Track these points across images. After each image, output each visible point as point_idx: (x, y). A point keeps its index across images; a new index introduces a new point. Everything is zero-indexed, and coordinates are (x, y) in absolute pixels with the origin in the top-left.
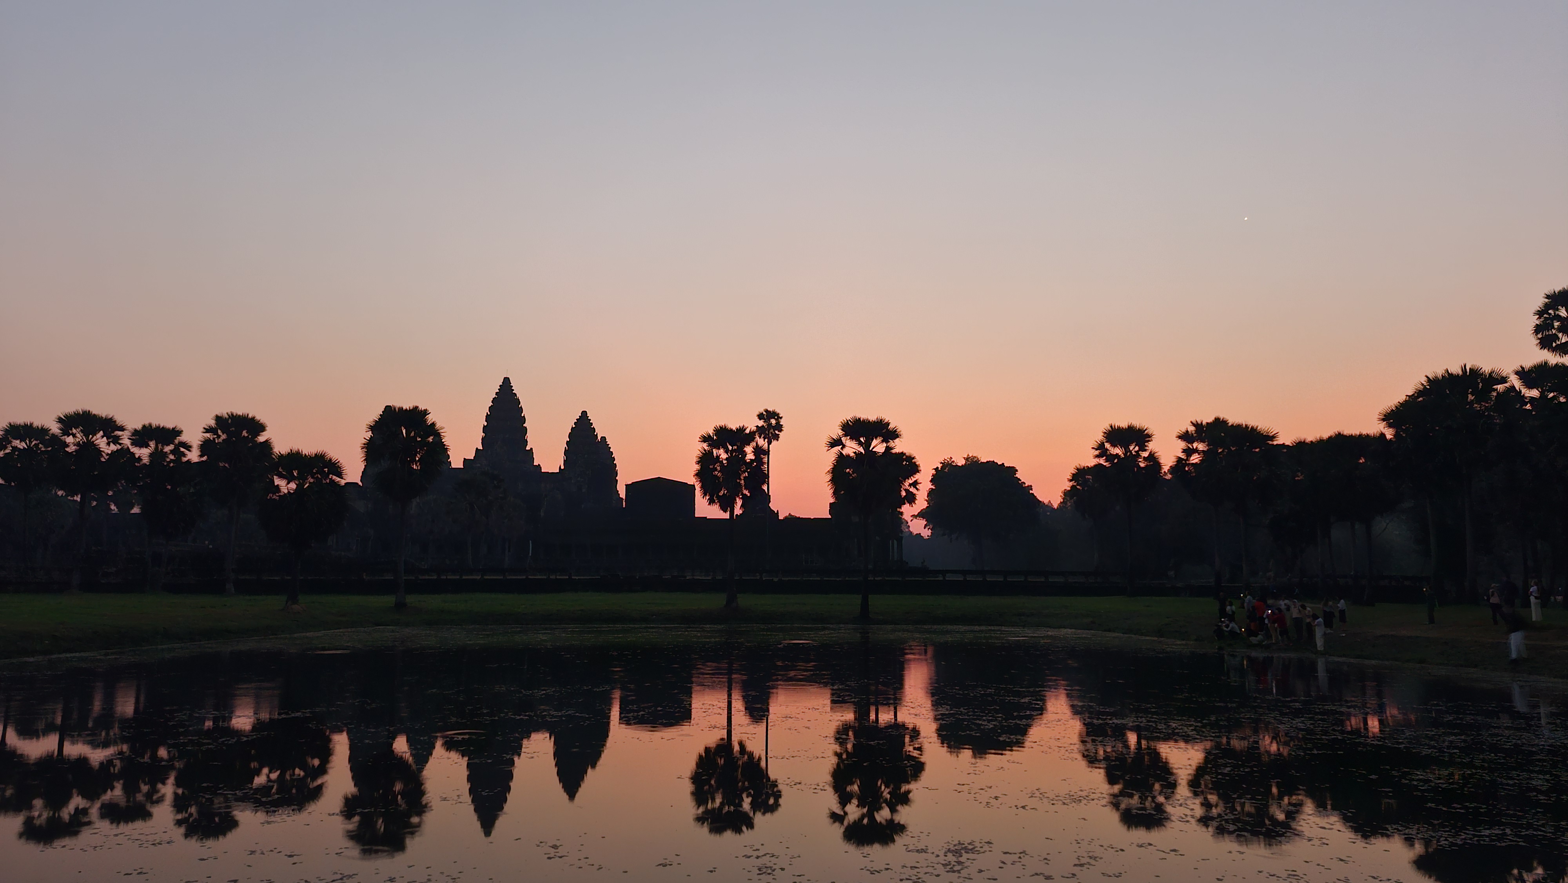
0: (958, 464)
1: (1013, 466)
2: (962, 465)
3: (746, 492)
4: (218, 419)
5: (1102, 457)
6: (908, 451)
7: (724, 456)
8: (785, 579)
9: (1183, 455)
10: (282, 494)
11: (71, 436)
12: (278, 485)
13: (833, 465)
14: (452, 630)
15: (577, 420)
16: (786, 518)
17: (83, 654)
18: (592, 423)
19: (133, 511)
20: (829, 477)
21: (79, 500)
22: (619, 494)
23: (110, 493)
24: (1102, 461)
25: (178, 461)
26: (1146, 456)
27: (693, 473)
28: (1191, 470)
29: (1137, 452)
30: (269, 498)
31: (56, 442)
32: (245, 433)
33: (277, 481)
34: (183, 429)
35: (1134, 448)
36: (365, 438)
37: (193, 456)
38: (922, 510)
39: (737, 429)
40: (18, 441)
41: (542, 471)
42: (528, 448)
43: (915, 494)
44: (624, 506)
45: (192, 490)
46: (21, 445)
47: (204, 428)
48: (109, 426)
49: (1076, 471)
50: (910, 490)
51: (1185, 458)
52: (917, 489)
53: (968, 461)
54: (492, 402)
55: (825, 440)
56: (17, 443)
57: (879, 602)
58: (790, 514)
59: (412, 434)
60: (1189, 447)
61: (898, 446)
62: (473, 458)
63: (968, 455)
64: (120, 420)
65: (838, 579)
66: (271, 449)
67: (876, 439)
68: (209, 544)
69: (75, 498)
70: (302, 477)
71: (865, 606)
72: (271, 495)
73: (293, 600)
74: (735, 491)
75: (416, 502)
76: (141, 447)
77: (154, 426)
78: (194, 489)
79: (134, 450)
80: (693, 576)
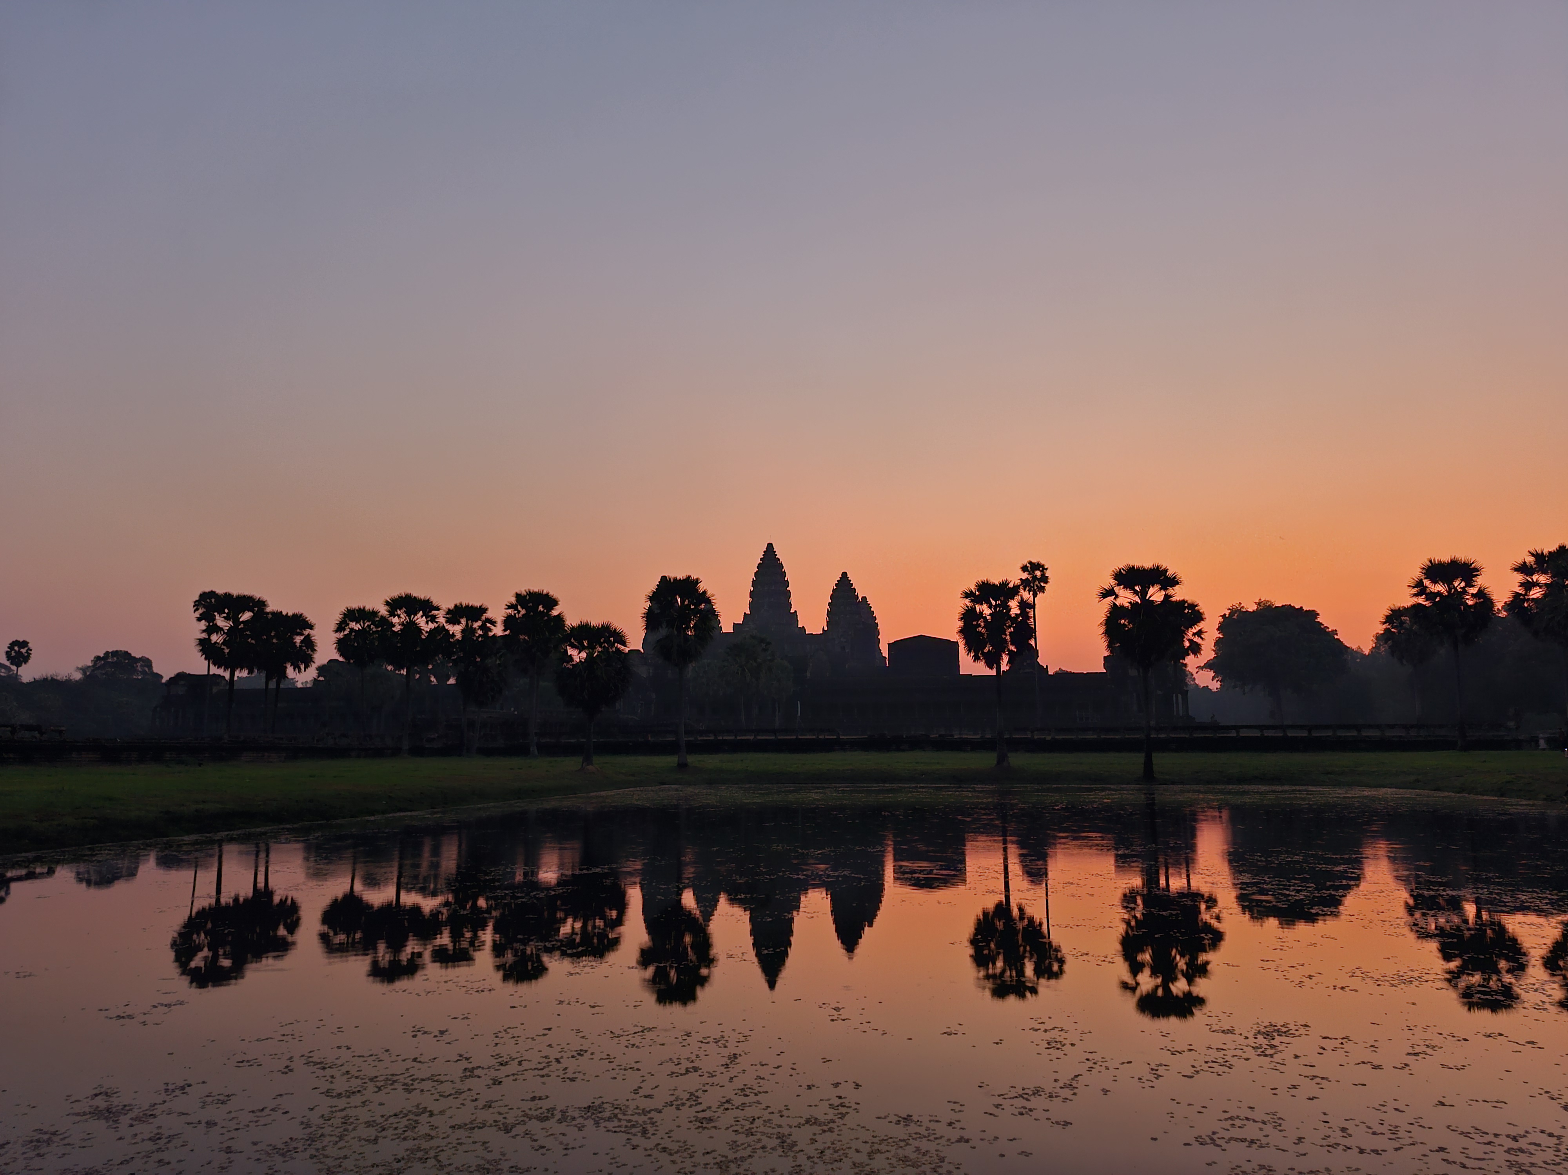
0: (1249, 610)
1: (1313, 609)
2: (1254, 611)
3: (1013, 648)
4: (518, 596)
5: (1421, 596)
6: (1190, 599)
7: (987, 611)
8: (1058, 737)
9: (1520, 590)
10: (574, 663)
11: (397, 617)
12: (571, 655)
13: (1105, 616)
14: (731, 789)
15: (838, 580)
16: (1056, 673)
17: (413, 813)
18: (852, 584)
19: (449, 683)
20: (1102, 629)
21: (405, 673)
22: (882, 653)
23: (430, 666)
24: (1421, 600)
25: (485, 635)
26: (1475, 592)
27: (956, 630)
28: (1530, 606)
29: (1463, 588)
30: (563, 667)
31: (385, 623)
32: (541, 608)
33: (571, 651)
34: (489, 607)
35: (1459, 584)
37: (498, 630)
38: (1208, 661)
39: (1000, 583)
40: (354, 623)
41: (807, 632)
42: (792, 610)
43: (1200, 645)
44: (887, 665)
45: (498, 662)
46: (357, 626)
47: (507, 605)
48: (427, 607)
49: (1390, 612)
50: (1194, 640)
51: (1523, 593)
52: (1202, 639)
53: (1260, 606)
54: (758, 567)
55: (1096, 591)
56: (353, 625)
57: (1163, 761)
58: (1060, 668)
59: (686, 602)
60: (1528, 580)
61: (1178, 594)
62: (741, 622)
63: (1260, 599)
64: (436, 601)
65: (1117, 737)
66: (564, 621)
67: (1153, 586)
68: (514, 711)
69: (402, 672)
70: (591, 647)
71: (1148, 764)
72: (565, 664)
73: (588, 760)
74: (1000, 648)
75: (691, 666)
76: (454, 624)
77: (464, 605)
78: (500, 660)
79: (448, 627)
80: (960, 734)
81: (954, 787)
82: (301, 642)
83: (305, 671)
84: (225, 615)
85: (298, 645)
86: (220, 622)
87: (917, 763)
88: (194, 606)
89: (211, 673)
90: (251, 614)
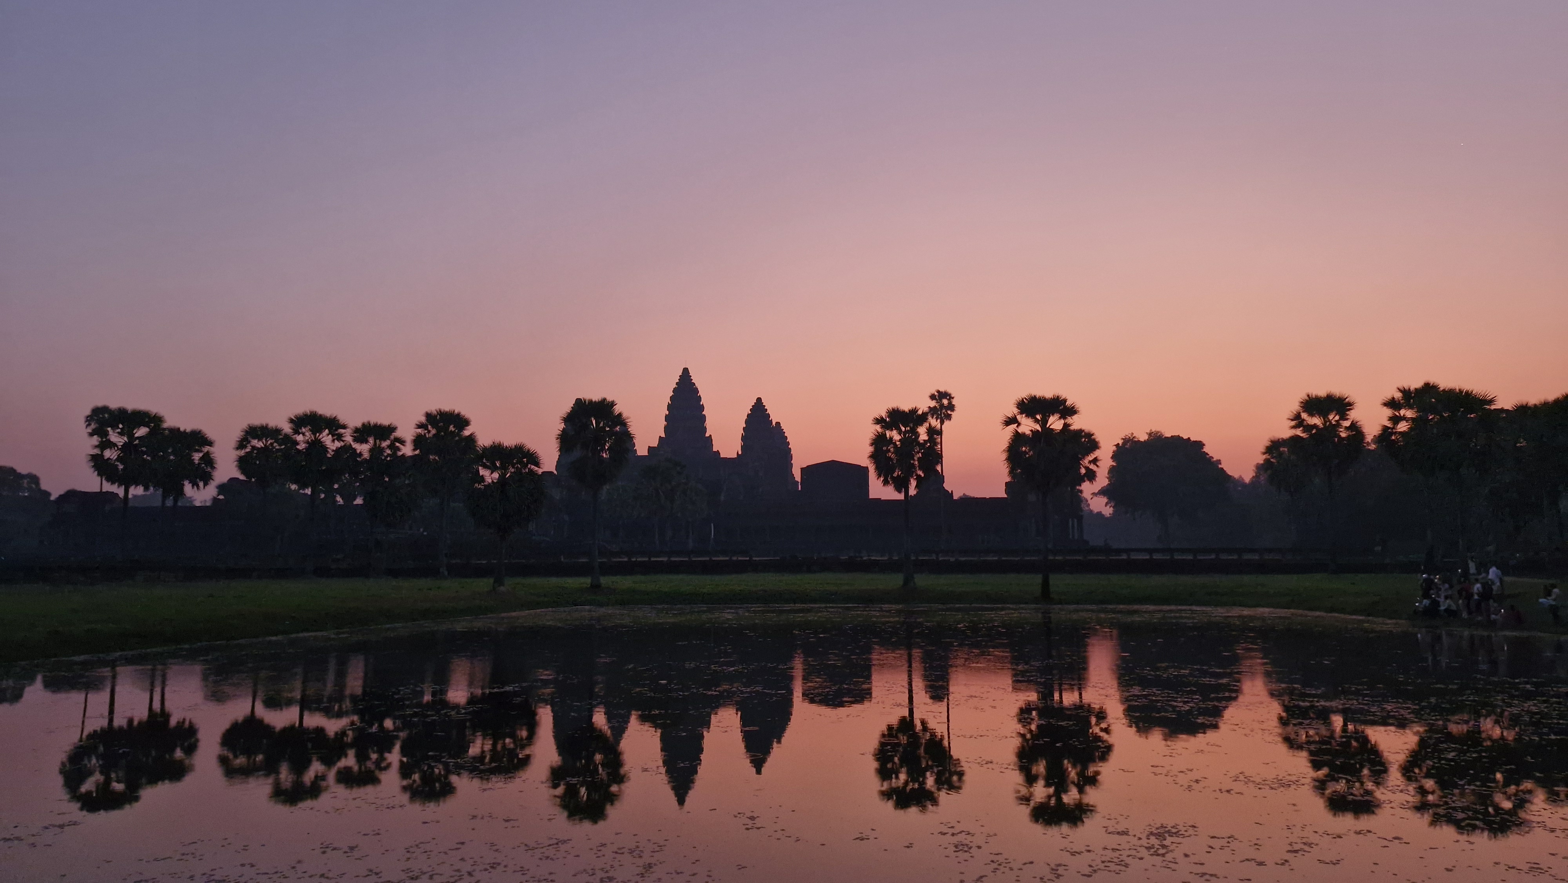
0: (1141, 440)
1: (1199, 440)
2: (1145, 441)
3: (920, 473)
4: (428, 415)
5: (1299, 428)
6: (1087, 428)
7: (897, 437)
8: (961, 559)
9: (1388, 424)
10: (486, 484)
11: (301, 435)
12: (482, 476)
13: (1008, 443)
14: (644, 609)
15: (752, 406)
16: (961, 498)
17: (317, 633)
18: (767, 410)
19: (355, 503)
20: (1004, 456)
21: (309, 493)
22: (794, 478)
23: (336, 486)
24: (1299, 432)
25: (394, 455)
26: (1347, 426)
27: (867, 456)
28: (1398, 439)
29: (1337, 421)
30: (475, 487)
31: (289, 441)
32: (452, 428)
33: (482, 472)
34: (398, 426)
35: (1333, 417)
36: (559, 430)
37: (407, 450)
38: (1102, 488)
39: (909, 411)
40: (256, 441)
41: (721, 457)
42: (707, 435)
43: (1095, 472)
44: (800, 489)
45: (407, 482)
46: (259, 444)
47: (417, 425)
48: (333, 425)
49: (1270, 443)
50: (1090, 467)
51: (1391, 426)
52: (1098, 466)
53: (1151, 436)
54: (673, 392)
55: (1001, 419)
56: (255, 443)
57: (1059, 582)
58: (964, 494)
59: (601, 425)
60: (1395, 415)
61: (1077, 423)
62: (656, 446)
63: (1151, 430)
64: (343, 419)
65: (1016, 559)
66: (476, 442)
67: (1053, 415)
68: (424, 531)
69: (306, 491)
70: (504, 468)
71: (1045, 584)
72: (476, 485)
73: (499, 581)
74: (909, 471)
75: (606, 487)
76: (362, 443)
77: (372, 424)
78: (409, 480)
79: (356, 446)
80: (869, 556)
81: (863, 607)
82: (199, 460)
83: (204, 489)
84: (119, 430)
85: (197, 462)
86: (114, 437)
88: (86, 422)
89: (104, 490)
90: (147, 430)
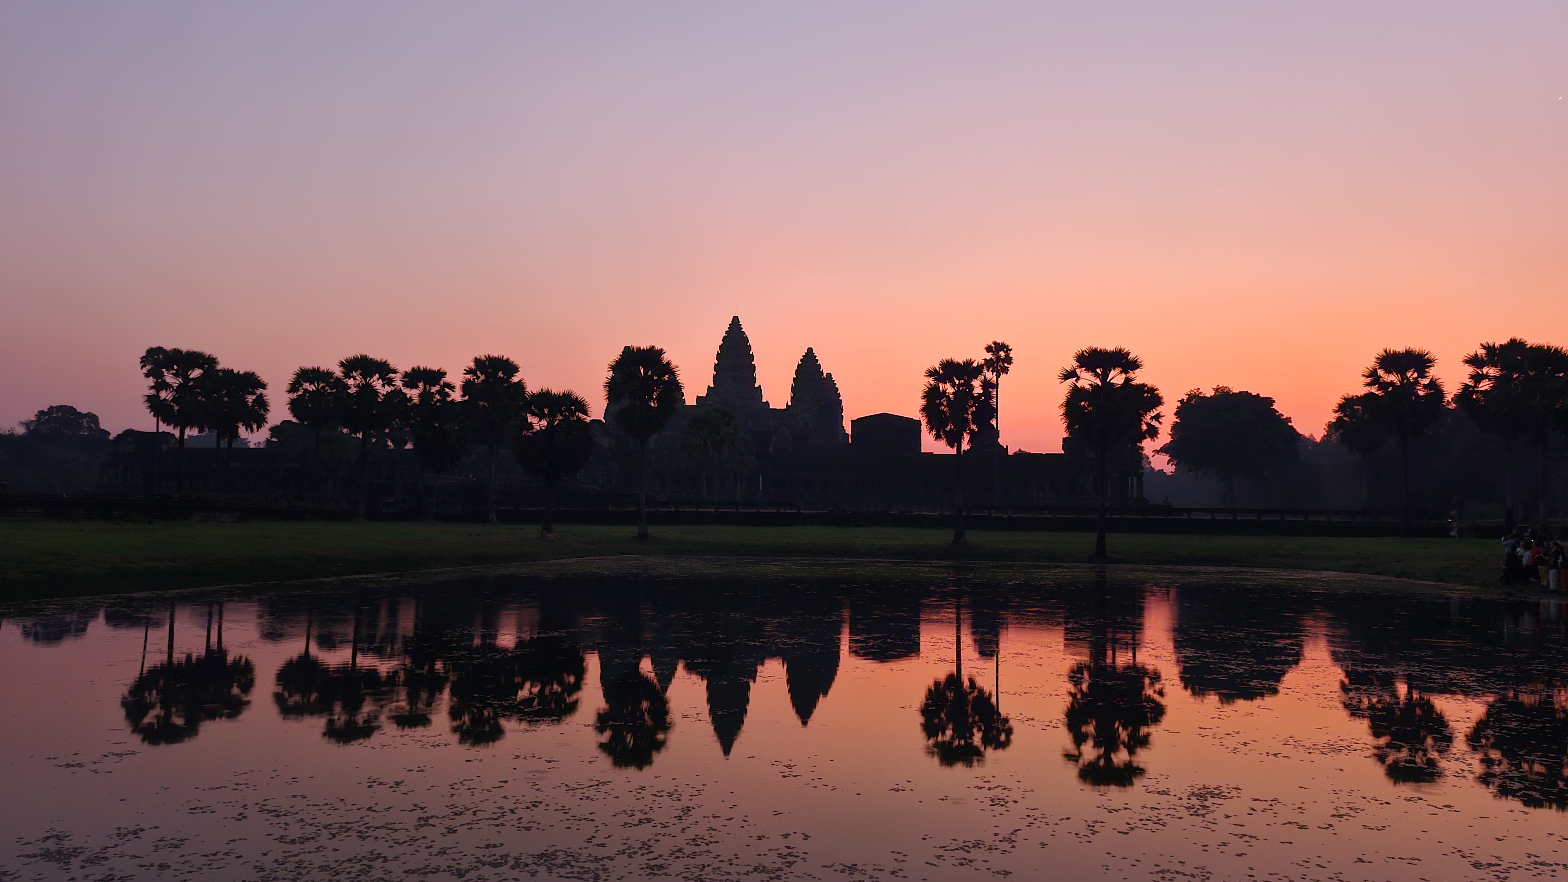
0: (1207, 395)
1: (1269, 396)
2: (1211, 396)
3: (974, 427)
4: (477, 361)
5: (1375, 385)
6: (1150, 383)
7: (950, 390)
8: (1015, 516)
9: (1470, 382)
10: (535, 431)
11: (352, 379)
12: (531, 423)
13: (1066, 398)
14: (690, 560)
15: (803, 356)
16: (1016, 453)
17: (369, 576)
18: (817, 360)
19: (406, 447)
20: (1062, 411)
21: (361, 437)
22: (845, 430)
23: (387, 431)
24: (1374, 389)
25: (443, 400)
26: (1426, 383)
27: (919, 408)
28: (1479, 398)
29: (1415, 379)
30: (523, 434)
31: (340, 385)
32: (500, 374)
33: (531, 419)
34: (447, 371)
35: (1411, 375)
36: (607, 378)
37: (456, 396)
38: (1164, 445)
39: (964, 363)
40: (308, 384)
41: (771, 408)
42: (757, 385)
43: (1157, 428)
44: (850, 442)
45: (456, 428)
46: (311, 387)
47: (465, 370)
48: (384, 369)
49: (1343, 401)
50: (1152, 423)
51: (1473, 385)
52: (1160, 423)
53: (1218, 392)
54: (723, 341)
55: (1059, 372)
56: (307, 386)
57: (1115, 541)
58: (1019, 449)
59: (650, 373)
60: (1477, 372)
61: (1139, 377)
62: (705, 396)
63: (1218, 385)
64: (393, 364)
65: (1072, 517)
66: (524, 389)
67: (1114, 369)
68: (473, 477)
69: (358, 435)
70: (552, 415)
71: (1101, 544)
72: (525, 432)
73: (548, 529)
74: (962, 426)
75: (654, 437)
76: (411, 388)
77: (422, 369)
78: (459, 426)
79: (406, 391)
80: (920, 511)
81: (912, 563)
82: (252, 402)
83: (258, 431)
84: (174, 371)
85: (250, 404)
86: (169, 379)
87: (875, 538)
88: (141, 363)
89: (160, 431)
90: (201, 371)
